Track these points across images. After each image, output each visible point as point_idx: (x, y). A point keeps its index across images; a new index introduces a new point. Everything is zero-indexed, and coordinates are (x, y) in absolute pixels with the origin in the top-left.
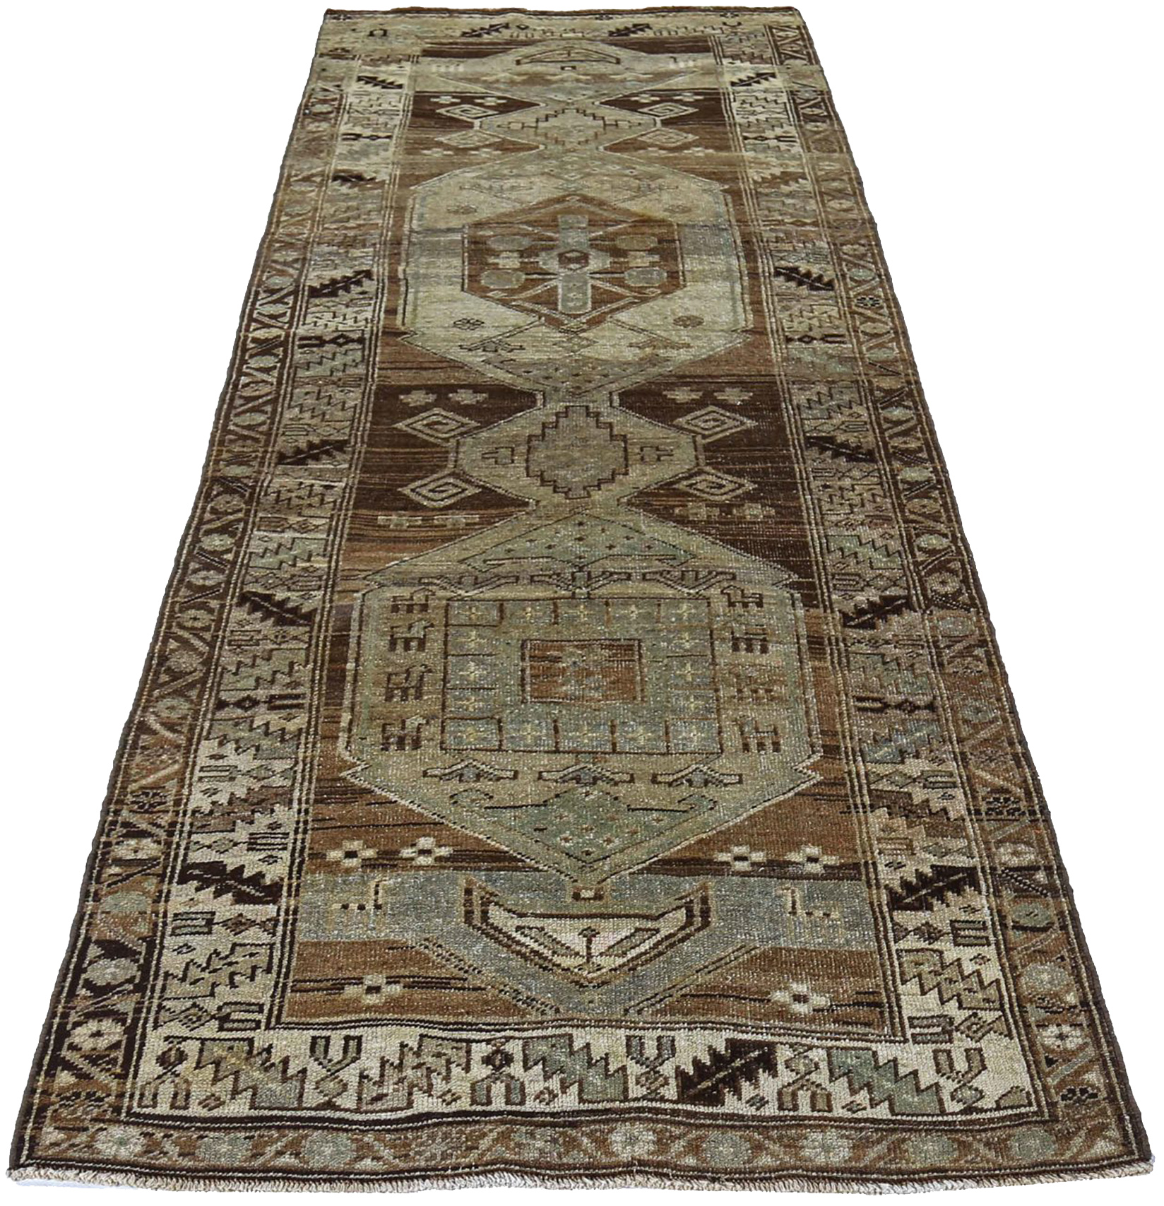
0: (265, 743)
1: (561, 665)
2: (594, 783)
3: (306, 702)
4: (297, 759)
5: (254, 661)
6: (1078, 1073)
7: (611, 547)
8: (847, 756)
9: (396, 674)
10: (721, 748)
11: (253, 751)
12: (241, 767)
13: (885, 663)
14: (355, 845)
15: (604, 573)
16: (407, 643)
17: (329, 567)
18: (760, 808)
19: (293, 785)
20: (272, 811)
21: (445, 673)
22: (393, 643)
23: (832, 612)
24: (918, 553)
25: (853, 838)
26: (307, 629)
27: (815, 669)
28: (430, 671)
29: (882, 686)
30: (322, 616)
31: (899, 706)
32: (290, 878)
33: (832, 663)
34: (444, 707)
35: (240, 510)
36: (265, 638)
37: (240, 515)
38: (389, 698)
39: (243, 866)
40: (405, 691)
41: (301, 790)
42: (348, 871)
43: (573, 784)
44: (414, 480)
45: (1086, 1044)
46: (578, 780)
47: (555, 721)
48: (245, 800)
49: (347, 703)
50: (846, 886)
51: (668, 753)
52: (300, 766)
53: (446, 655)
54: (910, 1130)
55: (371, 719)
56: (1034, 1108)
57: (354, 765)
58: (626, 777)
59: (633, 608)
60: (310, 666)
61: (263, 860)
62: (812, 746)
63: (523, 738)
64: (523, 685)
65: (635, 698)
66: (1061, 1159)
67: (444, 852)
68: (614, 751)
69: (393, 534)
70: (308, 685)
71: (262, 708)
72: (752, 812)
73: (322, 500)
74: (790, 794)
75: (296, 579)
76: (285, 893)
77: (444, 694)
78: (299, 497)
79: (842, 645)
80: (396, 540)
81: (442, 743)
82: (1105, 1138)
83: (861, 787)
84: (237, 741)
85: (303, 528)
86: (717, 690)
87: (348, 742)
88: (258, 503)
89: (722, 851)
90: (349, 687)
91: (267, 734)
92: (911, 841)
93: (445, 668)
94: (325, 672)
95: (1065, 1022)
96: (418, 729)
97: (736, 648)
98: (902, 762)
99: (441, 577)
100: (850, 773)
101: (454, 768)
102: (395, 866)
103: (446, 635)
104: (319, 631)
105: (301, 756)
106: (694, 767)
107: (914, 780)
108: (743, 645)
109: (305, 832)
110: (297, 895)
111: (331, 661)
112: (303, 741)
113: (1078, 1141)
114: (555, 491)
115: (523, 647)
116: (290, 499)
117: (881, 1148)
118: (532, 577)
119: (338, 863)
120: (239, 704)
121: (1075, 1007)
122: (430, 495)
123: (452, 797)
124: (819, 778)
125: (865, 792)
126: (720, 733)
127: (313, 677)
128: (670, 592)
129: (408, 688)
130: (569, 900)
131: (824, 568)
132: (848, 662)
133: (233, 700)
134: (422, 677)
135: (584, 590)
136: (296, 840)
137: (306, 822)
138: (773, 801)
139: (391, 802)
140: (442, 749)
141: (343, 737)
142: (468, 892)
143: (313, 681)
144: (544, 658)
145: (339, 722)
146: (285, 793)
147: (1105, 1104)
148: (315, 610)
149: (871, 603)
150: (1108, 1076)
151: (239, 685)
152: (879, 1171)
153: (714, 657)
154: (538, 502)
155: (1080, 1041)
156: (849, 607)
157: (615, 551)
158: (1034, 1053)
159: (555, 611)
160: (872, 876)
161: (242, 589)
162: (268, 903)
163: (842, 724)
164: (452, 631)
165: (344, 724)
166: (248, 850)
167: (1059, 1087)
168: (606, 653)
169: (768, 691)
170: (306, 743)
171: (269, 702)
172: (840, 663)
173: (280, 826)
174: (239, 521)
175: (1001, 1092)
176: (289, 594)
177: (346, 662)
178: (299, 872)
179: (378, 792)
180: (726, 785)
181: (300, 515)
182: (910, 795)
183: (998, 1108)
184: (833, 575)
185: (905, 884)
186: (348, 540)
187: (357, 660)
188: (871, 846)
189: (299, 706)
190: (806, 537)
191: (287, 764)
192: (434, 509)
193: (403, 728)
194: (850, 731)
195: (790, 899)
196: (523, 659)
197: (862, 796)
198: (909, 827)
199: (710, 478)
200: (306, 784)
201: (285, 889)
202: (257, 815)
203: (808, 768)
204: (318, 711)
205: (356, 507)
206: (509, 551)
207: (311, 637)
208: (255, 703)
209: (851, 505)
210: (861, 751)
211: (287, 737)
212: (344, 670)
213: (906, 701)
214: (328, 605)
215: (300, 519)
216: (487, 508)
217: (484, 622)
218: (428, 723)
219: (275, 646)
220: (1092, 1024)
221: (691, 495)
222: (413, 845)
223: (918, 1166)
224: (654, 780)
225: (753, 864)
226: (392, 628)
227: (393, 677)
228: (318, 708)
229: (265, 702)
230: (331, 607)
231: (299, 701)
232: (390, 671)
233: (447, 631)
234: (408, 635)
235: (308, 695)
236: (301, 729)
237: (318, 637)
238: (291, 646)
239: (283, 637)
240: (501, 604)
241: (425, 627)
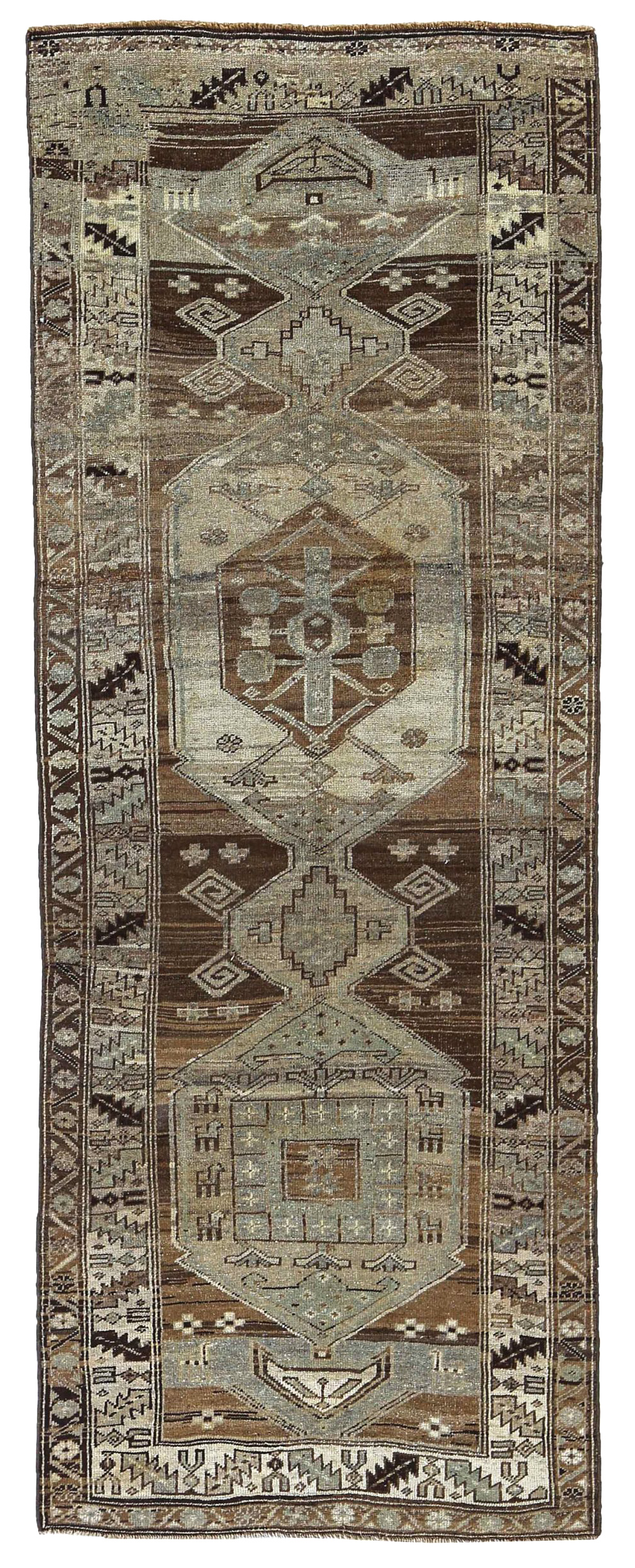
0: (127, 1234)
1: (307, 1163)
2: (327, 1268)
3: (146, 1198)
4: (147, 1247)
5: (109, 1159)
6: (575, 1480)
7: (342, 1042)
8: (482, 1246)
9: (202, 1172)
10: (405, 1239)
11: (119, 1241)
12: (114, 1255)
13: (518, 1163)
14: (188, 1318)
15: (336, 1071)
16: (207, 1141)
17: (148, 1064)
18: (425, 1289)
20: (138, 1291)
21: (233, 1172)
22: (198, 1143)
23: (490, 1112)
24: (559, 1049)
25: (477, 1314)
26: (140, 1129)
27: (471, 1168)
28: (223, 1170)
29: (513, 1185)
30: (149, 1116)
31: (521, 1204)
32: (154, 1342)
33: (484, 1162)
34: (234, 1203)
35: (77, 1002)
36: (114, 1138)
37: (78, 1006)
38: (199, 1194)
39: (127, 1334)
40: (209, 1187)
41: (153, 1274)
42: (187, 1337)
43: (314, 1269)
44: (198, 964)
45: (583, 1462)
46: (317, 1264)
47: (304, 1216)
48: (121, 1283)
49: (173, 1198)
50: (468, 1350)
51: (373, 1243)
52: (150, 1255)
53: (233, 1155)
54: (482, 1512)
55: (190, 1213)
56: (548, 1500)
57: (182, 1253)
58: (347, 1263)
59: (355, 1108)
60: (146, 1165)
61: (137, 1330)
62: (462, 1238)
63: (283, 1230)
64: (283, 1183)
65: (354, 1195)
66: (555, 1530)
67: (240, 1323)
68: (339, 1242)
69: (189, 1028)
70: (146, 1182)
71: (121, 1203)
72: (420, 1292)
73: (135, 993)
74: (444, 1278)
75: (126, 1078)
76: (153, 1353)
77: (234, 1191)
78: (118, 990)
79: (492, 1144)
80: (192, 1034)
81: (235, 1234)
82: (580, 1520)
83: (487, 1272)
84: (109, 1233)
85: (125, 1022)
86: (406, 1188)
87: (177, 1234)
88: (89, 995)
89: (400, 1323)
90: (173, 1185)
91: (126, 1227)
92: (512, 1316)
93: (233, 1167)
94: (156, 1170)
95: (575, 1447)
96: (220, 1222)
97: (421, 1148)
98: (516, 1253)
99: (225, 1075)
100: (482, 1261)
101: (243, 1256)
102: (213, 1333)
103: (232, 1135)
104: (148, 1132)
105: (149, 1244)
106: (388, 1254)
107: (521, 1268)
108: (426, 1146)
109: (159, 1307)
110: (160, 1354)
111: (159, 1161)
112: (149, 1233)
113: (566, 1520)
114: (303, 978)
115: (283, 1144)
116: (112, 991)
117: (465, 1522)
118: (288, 1074)
119: (180, 1331)
120: (105, 1200)
121: (583, 1437)
122: (212, 981)
123: (243, 1279)
124: (463, 1265)
125: (489, 1277)
126: (405, 1225)
127: (149, 1175)
128: (381, 1091)
129: (210, 1185)
130: (312, 1357)
131: (490, 1063)
132: (494, 1162)
133: (101, 1197)
134: (218, 1175)
135: (323, 1089)
136: (154, 1313)
137: (159, 1300)
138: (433, 1284)
139: (207, 1284)
140: (235, 1240)
141: (174, 1228)
142: (256, 1352)
143: (149, 1178)
144: (297, 1157)
145: (170, 1217)
146: (143, 1276)
147: (585, 1500)
148: (143, 1109)
149: (517, 1102)
150: (590, 1483)
151: (103, 1184)
152: (463, 1534)
153: (406, 1157)
154: (291, 989)
155: (581, 1460)
156: (501, 1108)
157: (346, 1046)
158: (555, 1466)
159: (303, 1112)
160: (485, 1343)
161: (91, 1092)
162: (143, 1360)
163: (483, 1220)
164: (236, 1130)
165: (173, 1218)
166: (128, 1322)
167: (563, 1487)
168: (336, 1152)
169: (439, 1189)
170: (152, 1235)
171: (123, 1198)
172: (488, 1162)
173: (144, 1303)
174: (77, 1012)
175: (533, 1489)
176: (124, 1094)
177: (169, 1161)
178: (159, 1338)
179: (199, 1275)
180: (406, 1270)
181: (120, 1006)
182: (516, 1279)
183: (529, 1499)
184: (495, 1073)
185: (503, 1349)
186: (159, 1035)
187: (176, 1160)
188: (487, 1319)
189: (143, 1202)
190: (480, 1029)
191: (142, 1251)
192: (216, 999)
193: (210, 1222)
194: (488, 1224)
195: (436, 1359)
196: (283, 1158)
197: (487, 1280)
198: (512, 1305)
199: (418, 960)
200: (155, 1268)
201: (152, 1350)
202: (129, 1294)
203: (457, 1256)
204: (156, 1207)
205: (160, 1001)
206: (271, 1046)
207: (143, 1136)
208: (116, 1199)
209: (518, 993)
210: (492, 1242)
211: (139, 1230)
212: (168, 1169)
213: (526, 1199)
214: (151, 1106)
215: (122, 1010)
216: (254, 997)
217: (255, 1123)
218: (225, 1217)
219: (121, 1147)
220: (589, 1450)
221: (402, 982)
222: (223, 1318)
223: (483, 1532)
224: (363, 1266)
225: (417, 1333)
226: (196, 1128)
227: (200, 1175)
228: (155, 1204)
229: (122, 1199)
230: (153, 1107)
231: (144, 1197)
232: (198, 1169)
233: (232, 1131)
234: (207, 1136)
235: (148, 1192)
236: (147, 1223)
237: (148, 1137)
238: (132, 1146)
239: (125, 1137)
240: (267, 1104)
241: (218, 1128)
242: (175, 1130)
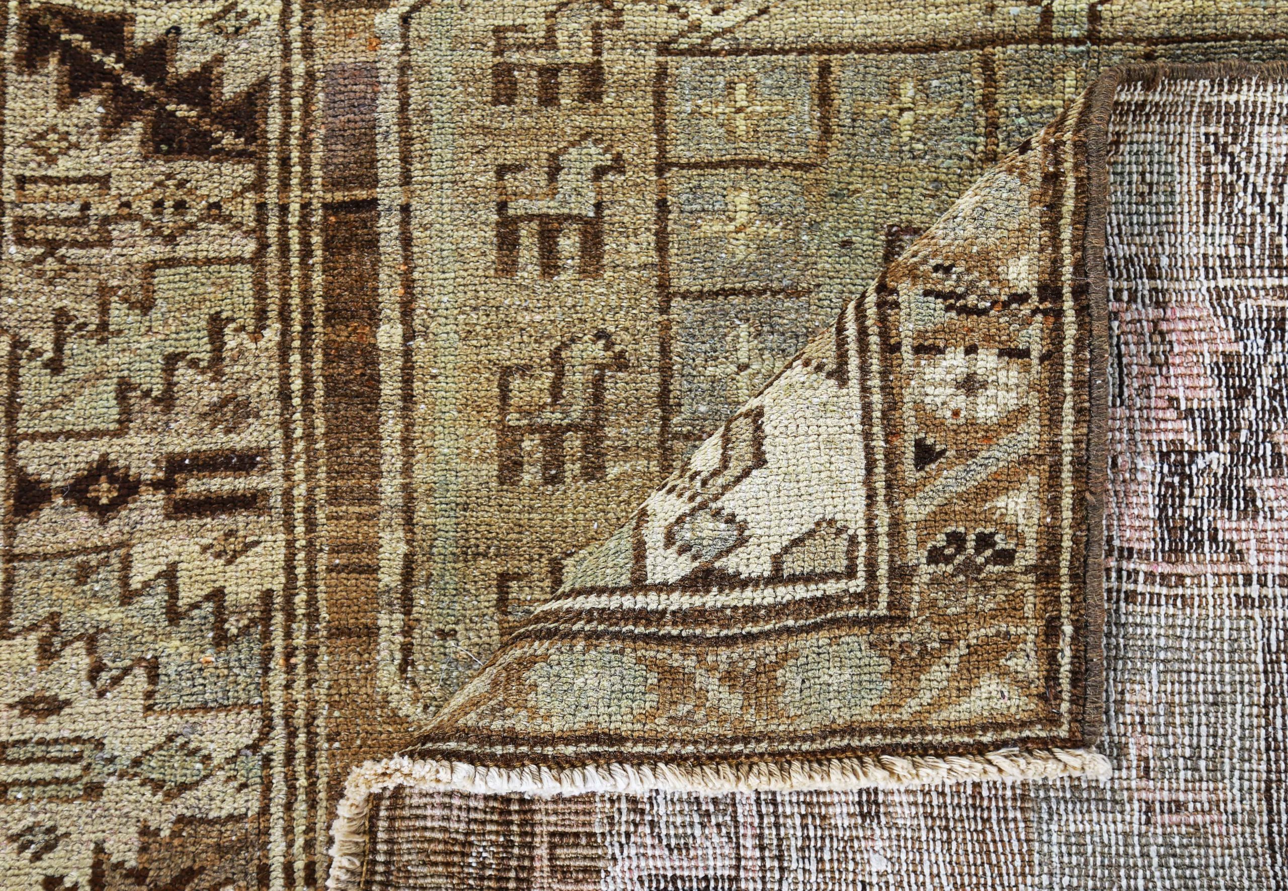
0: (173, 649)
4: (267, 707)
5: (104, 309)
9: (524, 370)
11: (139, 681)
12: (113, 746)
19: (265, 811)
21: (666, 371)
22: (506, 239)
26: (246, 172)
28: (621, 362)
30: (287, 115)
36: (126, 212)
38: (509, 470)
41: (288, 831)
49: (390, 487)
52: (277, 745)
53: (665, 293)
55: (466, 554)
60: (272, 334)
70: (272, 412)
84: (92, 643)
87: (407, 649)
91: (174, 615)
93: (665, 351)
94: (318, 359)
103: (662, 205)
104: (285, 185)
105: (277, 696)
111: (332, 315)
112: (278, 643)
120: (80, 493)
127: (285, 379)
129: (560, 431)
133: (60, 478)
134: (598, 384)
143: (285, 395)
145: (372, 570)
146: (244, 843)
148: (263, 84)
151: (70, 417)
159: (988, 102)
165: (389, 577)
170: (289, 654)
171: (167, 484)
176: (175, 13)
177: (374, 318)
187: (407, 312)
200: (301, 807)
204: (311, 525)
207: (261, 207)
208: (127, 488)
211: (232, 627)
212: (371, 356)
214: (299, 67)
217: (769, 151)
219: (157, 250)
226: (501, 171)
227: (516, 383)
228: (309, 510)
229: (156, 485)
230: (310, 75)
231: (254, 482)
232: (504, 354)
233: (663, 189)
234: (549, 206)
235: (277, 456)
236: (268, 595)
237: (284, 209)
238: (207, 248)
239: (180, 206)
240: (825, 70)
241: (599, 172)
242: (406, 179)
